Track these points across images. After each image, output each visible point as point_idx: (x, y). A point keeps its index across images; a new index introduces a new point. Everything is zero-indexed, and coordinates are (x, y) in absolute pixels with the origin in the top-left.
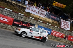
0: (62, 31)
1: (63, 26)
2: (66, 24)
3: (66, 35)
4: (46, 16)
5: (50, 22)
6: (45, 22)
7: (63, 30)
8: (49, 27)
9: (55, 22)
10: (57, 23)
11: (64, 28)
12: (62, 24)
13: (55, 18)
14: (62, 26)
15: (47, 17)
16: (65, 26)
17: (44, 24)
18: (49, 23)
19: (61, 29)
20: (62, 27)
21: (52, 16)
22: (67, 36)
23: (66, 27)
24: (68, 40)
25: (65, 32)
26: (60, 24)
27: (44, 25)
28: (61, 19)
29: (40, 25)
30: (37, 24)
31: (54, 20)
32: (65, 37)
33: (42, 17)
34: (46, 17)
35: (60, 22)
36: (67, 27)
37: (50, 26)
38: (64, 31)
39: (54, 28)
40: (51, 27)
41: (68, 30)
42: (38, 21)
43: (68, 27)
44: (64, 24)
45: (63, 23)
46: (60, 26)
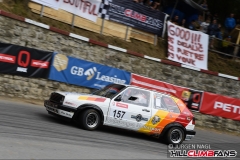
0: (177, 77)
1: (180, 54)
2: (189, 42)
3: (193, 93)
4: (104, 11)
5: (122, 36)
6: (98, 40)
7: (178, 73)
8: (119, 60)
9: (143, 37)
10: (153, 40)
11: (185, 60)
12: (174, 45)
13: (140, 17)
14: (175, 52)
15: (107, 17)
16: (185, 52)
17: (98, 50)
18: (117, 41)
19: (169, 67)
20: (176, 59)
21: (129, 13)
22: (197, 98)
23: (193, 58)
24: (203, 113)
25: (190, 80)
26: (164, 45)
27: (96, 54)
28: (169, 23)
29: (77, 55)
30: (64, 50)
31: (138, 26)
32: (190, 102)
33: (86, 15)
34: (103, 16)
35: (167, 37)
36: (196, 56)
37: (123, 57)
38: (186, 77)
39: (142, 62)
41: (202, 71)
42: (66, 36)
43: (199, 57)
44: (183, 44)
45: (176, 39)
46: (167, 54)
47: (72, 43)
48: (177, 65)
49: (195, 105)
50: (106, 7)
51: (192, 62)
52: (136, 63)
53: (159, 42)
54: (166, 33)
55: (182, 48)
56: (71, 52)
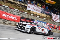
0: (55, 24)
1: (55, 19)
2: (56, 17)
3: (57, 26)
4: (42, 12)
7: (55, 23)
8: (45, 21)
9: (48, 16)
11: (56, 20)
12: (53, 18)
13: (48, 13)
14: (54, 19)
16: (56, 19)
17: (41, 19)
19: (53, 22)
20: (54, 20)
21: (46, 12)
22: (58, 27)
23: (57, 20)
24: (59, 30)
26: (52, 18)
28: (52, 13)
29: (38, 20)
30: (36, 19)
32: (57, 28)
33: (39, 13)
36: (58, 19)
38: (56, 23)
39: (48, 21)
40: (46, 21)
41: (59, 22)
42: (37, 17)
44: (55, 17)
45: (54, 16)
47: (37, 18)
48: (54, 21)
49: (58, 29)
50: (42, 11)
51: (57, 21)
53: (51, 17)
54: (52, 15)
56: (37, 19)
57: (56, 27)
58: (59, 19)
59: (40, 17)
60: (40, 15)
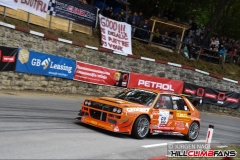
0: (111, 62)
1: (111, 42)
2: (117, 32)
3: (122, 74)
4: (52, 9)
6: (51, 35)
7: (111, 58)
8: (67, 50)
9: (81, 29)
11: (115, 47)
12: (106, 35)
13: (81, 12)
14: (107, 41)
15: (54, 14)
16: (115, 41)
17: (50, 43)
18: (63, 35)
19: (104, 54)
20: (108, 47)
21: (71, 9)
23: (121, 45)
25: (120, 64)
26: (98, 35)
27: (49, 47)
29: (35, 49)
30: (26, 46)
31: (79, 20)
33: (39, 13)
34: (51, 13)
35: (99, 28)
36: (123, 43)
37: (70, 48)
38: (117, 61)
39: (84, 51)
40: (72, 52)
42: (27, 33)
43: (125, 44)
44: (112, 33)
45: (107, 29)
46: (101, 43)
47: (31, 39)
48: (110, 52)
49: (124, 83)
50: (53, 5)
51: (120, 48)
52: (80, 52)
53: (93, 33)
55: (112, 37)
56: (30, 46)
57: (118, 77)
58: (129, 41)
59: (42, 35)
60: (46, 25)
